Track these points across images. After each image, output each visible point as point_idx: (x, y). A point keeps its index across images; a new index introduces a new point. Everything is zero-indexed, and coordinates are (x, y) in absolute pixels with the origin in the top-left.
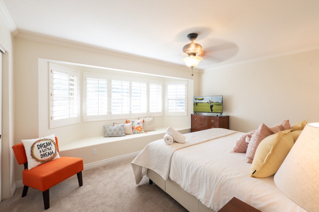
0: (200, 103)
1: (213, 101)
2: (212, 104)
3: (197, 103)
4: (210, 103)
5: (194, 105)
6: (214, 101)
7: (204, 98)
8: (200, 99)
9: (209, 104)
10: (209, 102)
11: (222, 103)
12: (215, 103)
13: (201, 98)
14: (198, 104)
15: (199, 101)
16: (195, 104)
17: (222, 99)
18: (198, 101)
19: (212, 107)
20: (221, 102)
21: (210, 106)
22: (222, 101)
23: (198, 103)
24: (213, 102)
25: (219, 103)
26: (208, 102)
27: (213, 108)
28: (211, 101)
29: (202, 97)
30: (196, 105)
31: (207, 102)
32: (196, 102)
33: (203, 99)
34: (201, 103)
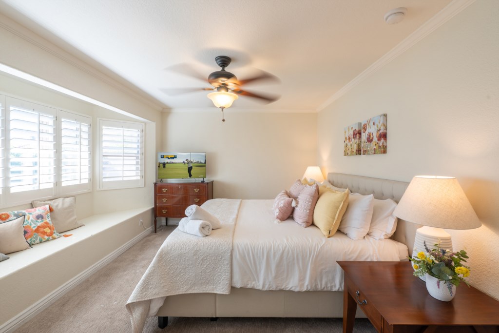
0: (171, 163)
1: (192, 160)
2: (191, 165)
3: (164, 164)
4: (188, 163)
5: (159, 167)
6: (195, 159)
7: (178, 154)
8: (169, 157)
9: (187, 165)
10: (186, 162)
11: (205, 163)
12: (195, 163)
13: (171, 154)
14: (167, 165)
15: (169, 161)
16: (161, 165)
17: (206, 156)
18: (166, 160)
19: (190, 169)
20: (203, 162)
21: (187, 168)
22: (205, 160)
23: (167, 163)
24: (192, 162)
25: (201, 163)
26: (184, 162)
27: (192, 172)
28: (189, 160)
29: (175, 154)
30: (163, 167)
31: (182, 162)
32: (163, 162)
33: (175, 157)
34: (173, 163)
